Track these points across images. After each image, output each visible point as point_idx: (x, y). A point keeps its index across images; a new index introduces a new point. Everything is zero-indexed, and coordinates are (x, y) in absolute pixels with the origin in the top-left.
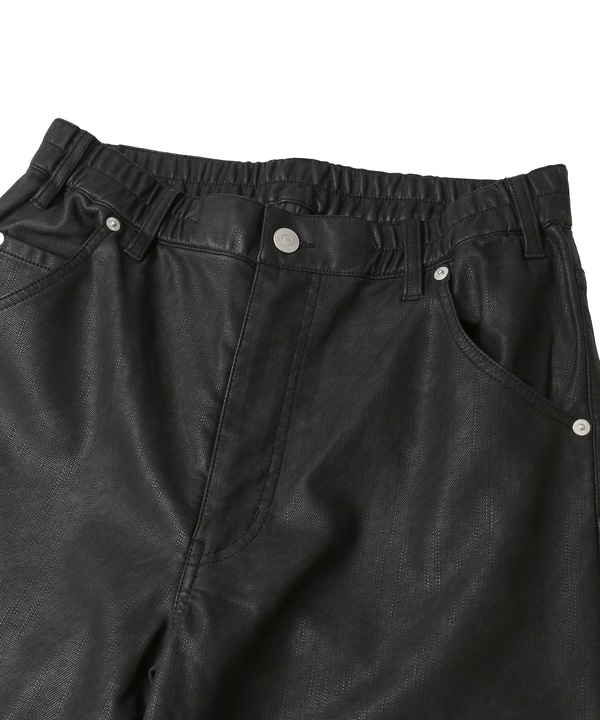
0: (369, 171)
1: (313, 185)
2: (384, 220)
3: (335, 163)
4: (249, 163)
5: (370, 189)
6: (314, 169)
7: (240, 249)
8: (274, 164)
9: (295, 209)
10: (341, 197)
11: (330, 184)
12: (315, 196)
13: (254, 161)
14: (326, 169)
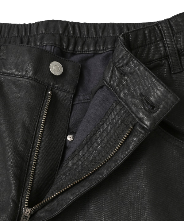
0: (88, 24)
1: (60, 34)
2: (100, 48)
3: (70, 21)
4: (25, 24)
5: (90, 33)
6: (59, 25)
7: (30, 74)
8: (38, 24)
9: (51, 48)
10: (75, 39)
11: (69, 32)
12: (61, 40)
13: (27, 23)
14: (66, 25)
